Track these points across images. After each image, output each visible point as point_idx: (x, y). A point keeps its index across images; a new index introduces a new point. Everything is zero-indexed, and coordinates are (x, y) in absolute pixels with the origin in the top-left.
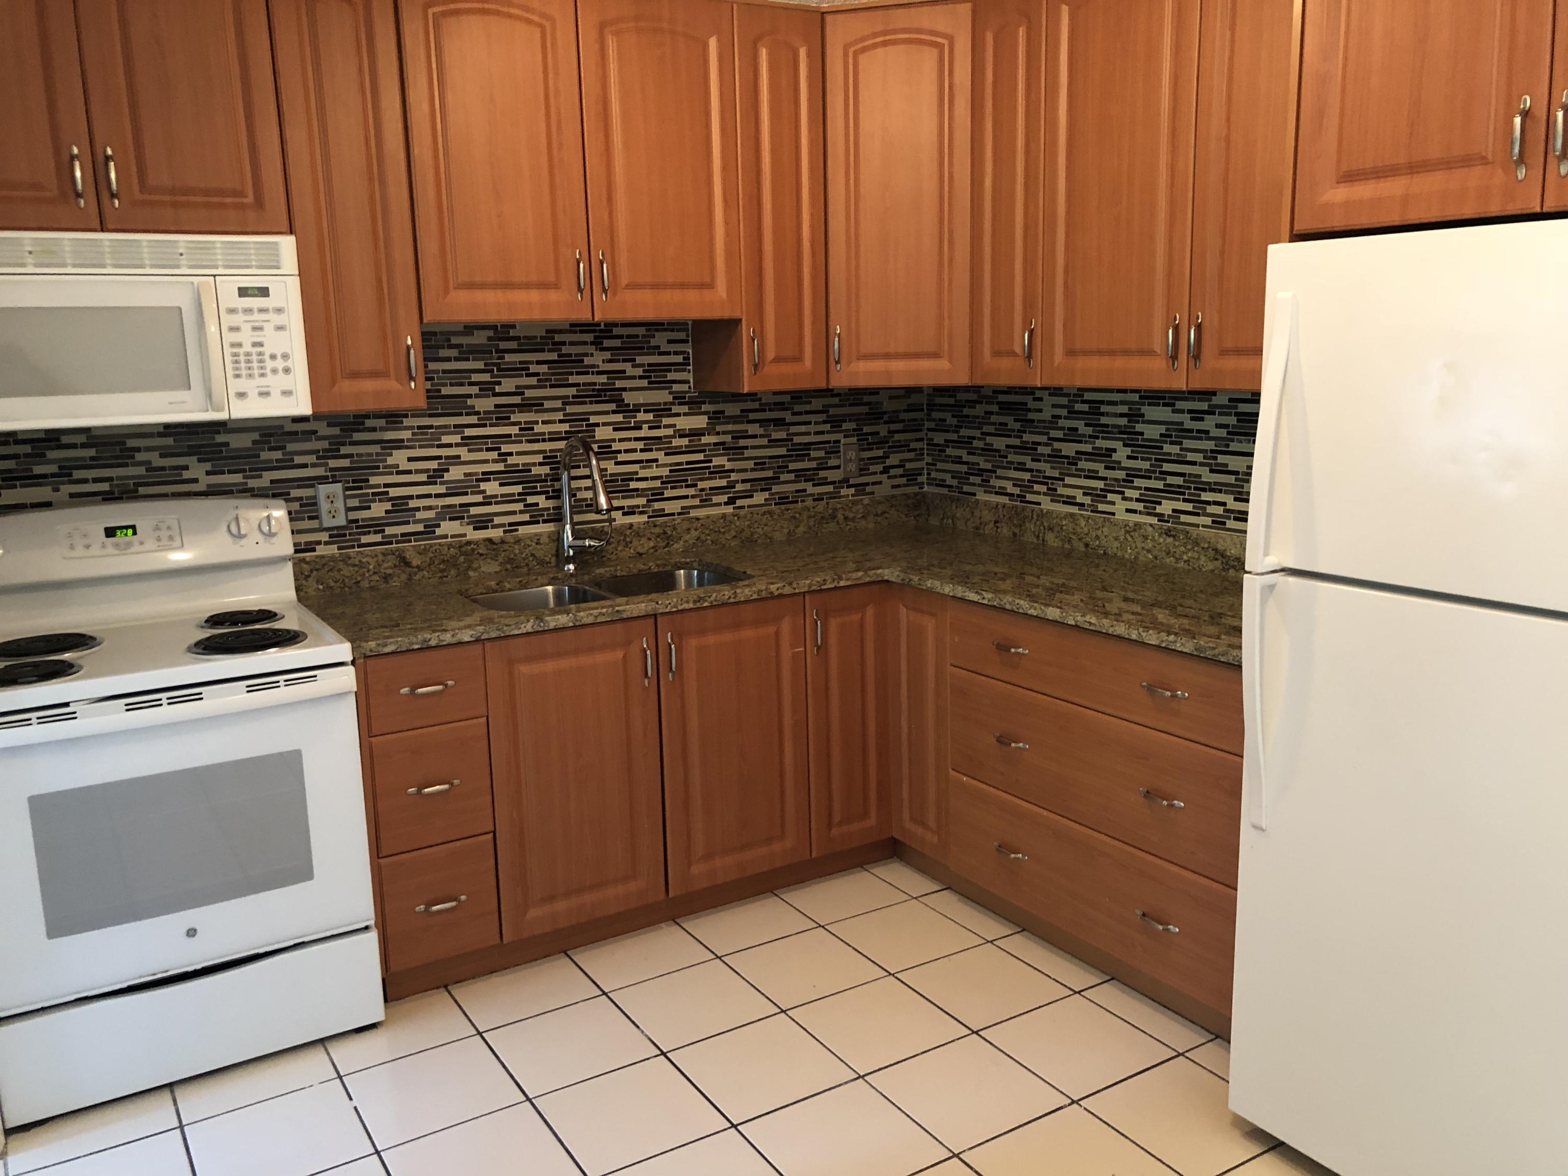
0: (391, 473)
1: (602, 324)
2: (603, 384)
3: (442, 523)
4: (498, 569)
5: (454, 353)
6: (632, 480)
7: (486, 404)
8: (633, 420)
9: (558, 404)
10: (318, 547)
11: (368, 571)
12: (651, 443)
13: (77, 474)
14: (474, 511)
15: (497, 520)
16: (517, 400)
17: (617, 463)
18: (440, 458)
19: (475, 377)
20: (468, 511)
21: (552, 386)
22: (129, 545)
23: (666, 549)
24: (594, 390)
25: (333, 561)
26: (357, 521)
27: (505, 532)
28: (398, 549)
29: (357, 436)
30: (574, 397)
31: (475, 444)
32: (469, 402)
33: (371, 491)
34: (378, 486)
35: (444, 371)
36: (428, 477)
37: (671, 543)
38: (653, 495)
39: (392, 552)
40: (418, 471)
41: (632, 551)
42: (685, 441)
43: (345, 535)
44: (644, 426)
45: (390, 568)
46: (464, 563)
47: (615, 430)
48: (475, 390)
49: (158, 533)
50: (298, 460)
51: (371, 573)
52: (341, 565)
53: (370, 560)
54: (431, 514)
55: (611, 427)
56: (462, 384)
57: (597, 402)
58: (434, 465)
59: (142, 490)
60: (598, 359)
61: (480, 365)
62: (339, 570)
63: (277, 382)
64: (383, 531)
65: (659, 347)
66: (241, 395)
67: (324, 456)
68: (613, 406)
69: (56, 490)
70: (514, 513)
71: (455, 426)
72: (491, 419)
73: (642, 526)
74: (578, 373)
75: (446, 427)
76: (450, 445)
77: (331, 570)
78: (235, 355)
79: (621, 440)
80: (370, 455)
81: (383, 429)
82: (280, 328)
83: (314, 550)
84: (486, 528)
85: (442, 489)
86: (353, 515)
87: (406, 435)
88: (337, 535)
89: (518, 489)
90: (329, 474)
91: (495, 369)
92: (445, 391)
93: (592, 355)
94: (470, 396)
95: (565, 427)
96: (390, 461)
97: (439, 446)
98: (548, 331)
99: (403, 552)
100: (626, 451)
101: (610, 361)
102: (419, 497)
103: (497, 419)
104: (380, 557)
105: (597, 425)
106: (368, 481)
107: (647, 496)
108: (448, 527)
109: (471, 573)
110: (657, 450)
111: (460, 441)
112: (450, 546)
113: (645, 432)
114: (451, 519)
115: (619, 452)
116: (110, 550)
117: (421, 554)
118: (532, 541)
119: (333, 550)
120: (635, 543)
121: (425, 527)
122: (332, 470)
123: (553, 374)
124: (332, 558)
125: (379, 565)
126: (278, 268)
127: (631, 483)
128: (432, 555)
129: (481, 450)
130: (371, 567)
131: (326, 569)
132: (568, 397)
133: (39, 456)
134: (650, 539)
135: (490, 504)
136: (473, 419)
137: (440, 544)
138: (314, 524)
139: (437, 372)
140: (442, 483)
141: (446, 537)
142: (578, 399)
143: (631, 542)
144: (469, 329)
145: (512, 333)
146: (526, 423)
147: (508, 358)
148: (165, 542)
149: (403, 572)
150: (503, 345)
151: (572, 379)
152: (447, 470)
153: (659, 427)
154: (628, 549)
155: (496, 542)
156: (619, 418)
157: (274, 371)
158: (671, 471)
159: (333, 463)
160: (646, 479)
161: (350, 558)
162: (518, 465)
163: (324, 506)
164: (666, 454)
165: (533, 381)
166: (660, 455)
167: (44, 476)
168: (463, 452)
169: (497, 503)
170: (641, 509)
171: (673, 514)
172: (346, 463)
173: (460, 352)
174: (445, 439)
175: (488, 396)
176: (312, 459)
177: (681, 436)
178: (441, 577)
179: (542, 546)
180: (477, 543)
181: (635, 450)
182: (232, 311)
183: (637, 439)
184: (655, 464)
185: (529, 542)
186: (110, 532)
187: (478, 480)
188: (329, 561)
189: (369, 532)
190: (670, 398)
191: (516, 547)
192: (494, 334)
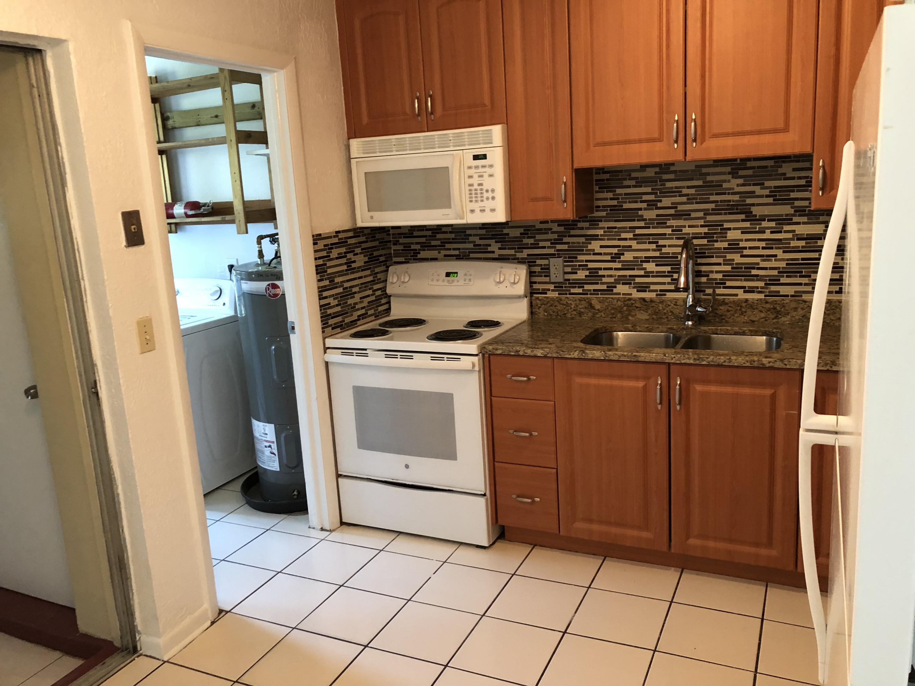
0: (590, 254)
1: (739, 160)
2: (736, 201)
3: (617, 286)
4: (647, 317)
5: (633, 183)
6: (754, 268)
7: (651, 214)
8: (758, 226)
9: (701, 214)
10: (548, 292)
11: (571, 309)
12: (771, 244)
13: (447, 246)
14: (638, 280)
15: (652, 287)
16: (672, 211)
17: (742, 256)
18: (619, 246)
19: (645, 198)
20: (634, 280)
21: (697, 203)
22: (453, 281)
23: (775, 321)
24: (728, 205)
25: (553, 301)
26: (569, 280)
27: (657, 295)
28: (588, 298)
29: (573, 232)
30: (713, 210)
31: (642, 239)
32: (640, 213)
33: (578, 264)
34: (582, 261)
35: (626, 194)
36: (612, 258)
37: (780, 316)
38: (770, 280)
39: (584, 300)
40: (605, 254)
41: (746, 318)
42: (802, 243)
43: (562, 287)
44: (766, 231)
45: (582, 308)
46: (626, 311)
47: (742, 233)
48: (644, 205)
49: (465, 277)
50: (541, 244)
51: (572, 310)
52: (556, 303)
53: (572, 303)
54: (612, 280)
55: (740, 231)
56: (636, 202)
57: (730, 214)
58: (615, 250)
59: (472, 255)
60: (734, 183)
61: (649, 190)
62: (556, 306)
63: (489, 204)
64: (583, 287)
65: (784, 174)
66: (472, 211)
67: (554, 243)
68: (743, 216)
69: (439, 253)
70: (664, 284)
71: (630, 228)
72: (654, 223)
73: (756, 302)
74: (717, 194)
75: (624, 228)
76: (625, 239)
77: (551, 306)
78: (470, 190)
79: (747, 240)
80: (579, 243)
81: (588, 229)
82: (491, 176)
83: (546, 293)
84: (645, 291)
85: (619, 265)
86: (568, 277)
87: (601, 232)
88: (558, 286)
89: (668, 268)
90: (556, 253)
91: (658, 192)
92: (626, 206)
93: (729, 181)
94: (640, 209)
95: (706, 230)
96: (590, 247)
97: (619, 239)
98: (696, 166)
99: (591, 300)
100: (750, 248)
101: (743, 185)
102: (605, 269)
103: (657, 223)
104: (578, 302)
105: (730, 229)
106: (576, 258)
107: (765, 280)
108: (621, 289)
109: (630, 318)
110: (777, 248)
111: (632, 237)
112: (618, 300)
113: (767, 235)
114: (623, 284)
115: (745, 248)
116: (446, 283)
117: (600, 302)
118: (671, 303)
119: (555, 295)
120: (749, 312)
121: (607, 287)
122: (558, 250)
123: (698, 195)
124: (553, 299)
125: (577, 306)
126: (491, 143)
127: (752, 271)
128: (607, 304)
129: (645, 243)
130: (573, 306)
131: (549, 305)
132: (708, 210)
133: (433, 237)
134: (761, 311)
135: (648, 276)
136: (642, 224)
137: (612, 298)
138: (547, 279)
139: (621, 194)
140: (619, 262)
141: (619, 294)
142: (716, 212)
143: (745, 312)
144: (644, 167)
145: (672, 168)
146: (676, 226)
147: (669, 185)
148: (467, 282)
149: (590, 312)
150: (665, 177)
151: (713, 198)
152: (623, 254)
153: (781, 232)
154: (743, 316)
155: (647, 301)
156: (747, 224)
157: (488, 199)
158: (787, 264)
159: (559, 247)
160: (765, 269)
161: (561, 300)
162: (669, 253)
163: (552, 270)
164: (784, 252)
165: (684, 199)
166: (779, 253)
167: (435, 246)
168: (634, 244)
169: (653, 276)
170: (759, 290)
171: (787, 296)
172: (565, 247)
173: (636, 182)
174: (623, 235)
175: (652, 209)
176: (548, 244)
177: (798, 239)
178: (611, 318)
179: (678, 307)
180: (635, 300)
181: (758, 248)
182: (470, 168)
183: (760, 240)
184: (773, 258)
185: (669, 303)
186: (448, 275)
187: (641, 261)
188: (551, 300)
189: (575, 287)
190: (792, 211)
191: (661, 305)
192: (660, 170)
